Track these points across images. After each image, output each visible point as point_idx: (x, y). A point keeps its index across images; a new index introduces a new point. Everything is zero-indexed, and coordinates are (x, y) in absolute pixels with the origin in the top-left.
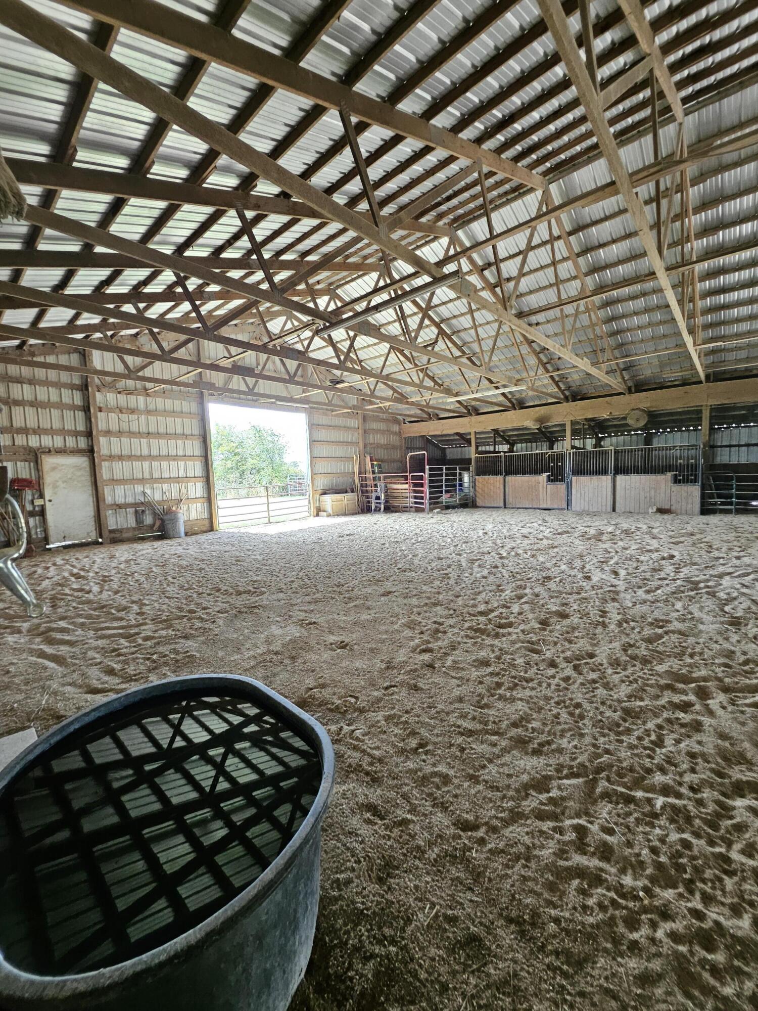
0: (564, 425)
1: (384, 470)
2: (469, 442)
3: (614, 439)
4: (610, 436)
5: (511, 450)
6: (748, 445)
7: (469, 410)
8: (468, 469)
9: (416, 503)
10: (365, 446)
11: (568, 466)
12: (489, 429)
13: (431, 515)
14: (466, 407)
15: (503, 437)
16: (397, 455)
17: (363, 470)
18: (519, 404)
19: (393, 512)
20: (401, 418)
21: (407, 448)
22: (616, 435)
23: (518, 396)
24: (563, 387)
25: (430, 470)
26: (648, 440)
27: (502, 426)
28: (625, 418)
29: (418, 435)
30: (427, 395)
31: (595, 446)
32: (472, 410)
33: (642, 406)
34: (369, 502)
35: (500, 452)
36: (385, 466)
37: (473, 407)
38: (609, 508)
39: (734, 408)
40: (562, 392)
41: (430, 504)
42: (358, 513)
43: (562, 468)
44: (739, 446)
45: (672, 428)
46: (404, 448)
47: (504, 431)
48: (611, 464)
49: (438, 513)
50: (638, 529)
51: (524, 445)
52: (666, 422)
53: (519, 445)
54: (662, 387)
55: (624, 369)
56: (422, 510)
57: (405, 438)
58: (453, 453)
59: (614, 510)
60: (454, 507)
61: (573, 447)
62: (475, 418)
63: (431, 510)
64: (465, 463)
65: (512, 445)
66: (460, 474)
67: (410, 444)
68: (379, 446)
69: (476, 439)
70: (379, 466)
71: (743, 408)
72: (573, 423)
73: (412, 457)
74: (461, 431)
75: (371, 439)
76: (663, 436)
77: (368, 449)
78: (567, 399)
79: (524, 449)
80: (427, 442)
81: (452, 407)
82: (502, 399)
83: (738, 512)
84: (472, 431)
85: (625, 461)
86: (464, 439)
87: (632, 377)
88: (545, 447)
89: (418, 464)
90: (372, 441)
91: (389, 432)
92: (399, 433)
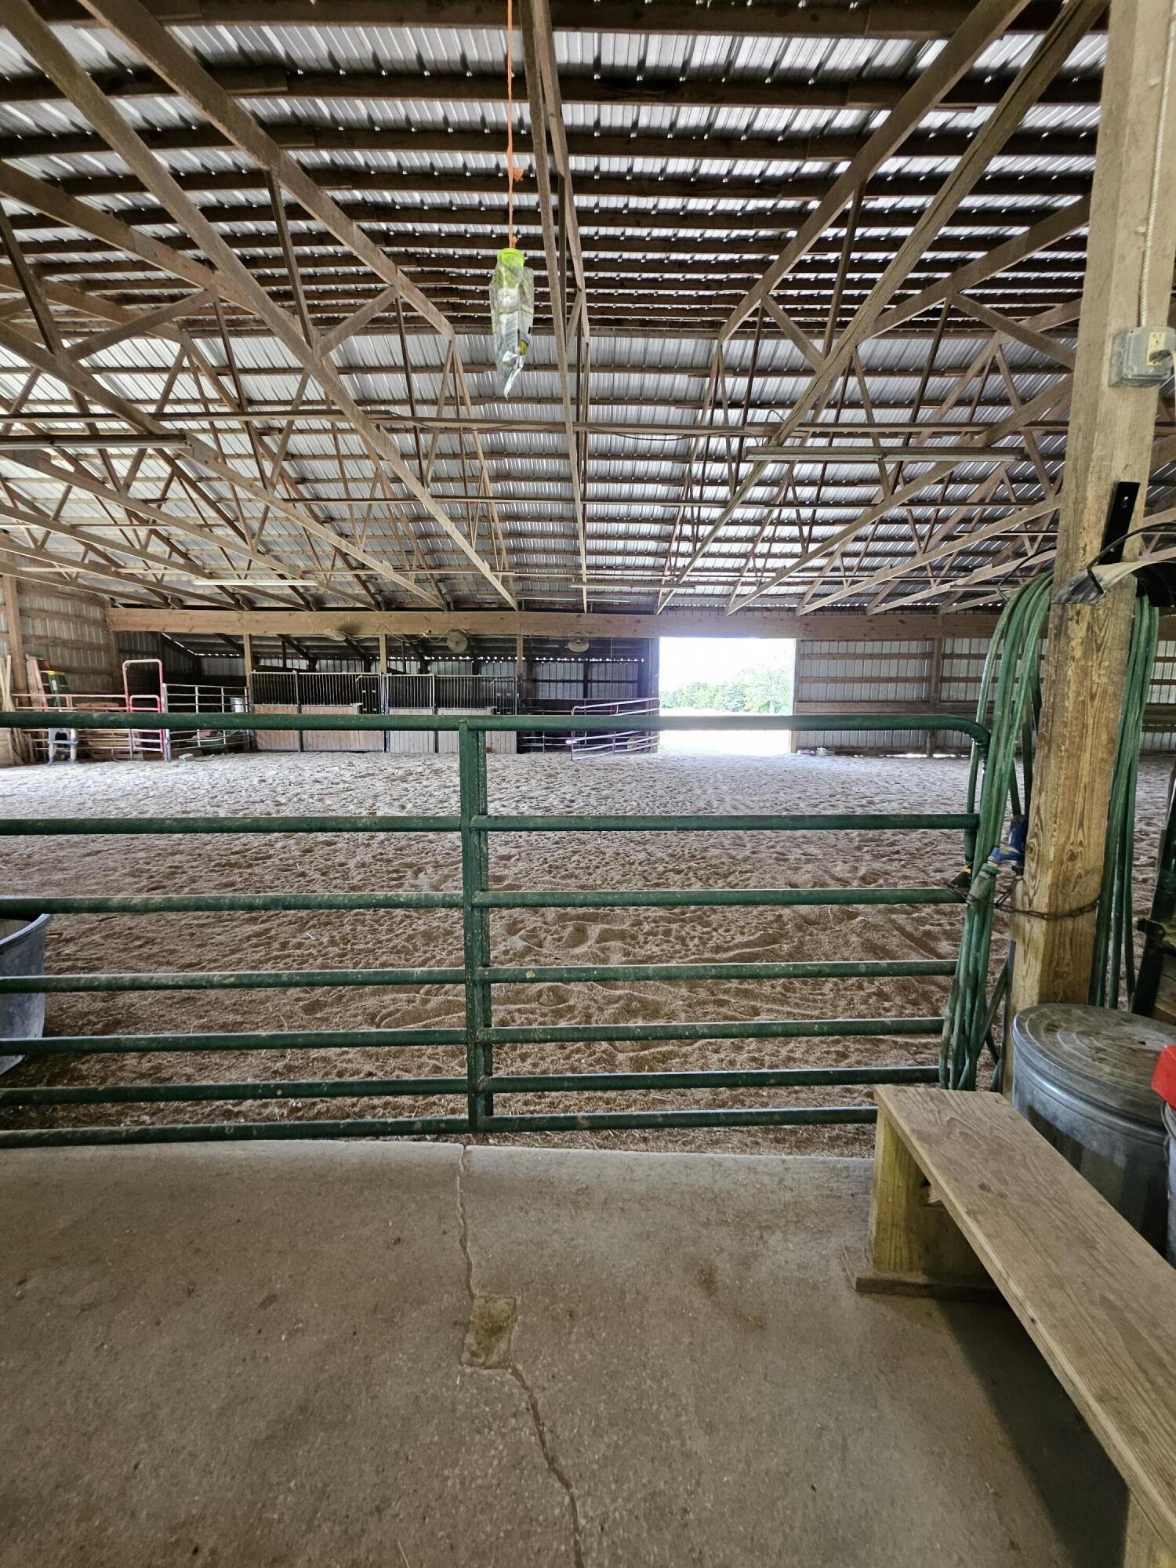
0: (377, 640)
1: (70, 687)
2: (241, 649)
3: (442, 664)
4: (437, 660)
5: (311, 668)
6: (563, 681)
7: (237, 601)
8: (240, 694)
9: (145, 745)
10: (25, 640)
11: (384, 696)
12: (273, 633)
13: (175, 763)
14: (232, 595)
15: (295, 647)
16: (102, 661)
17: (21, 684)
18: (316, 603)
19: (96, 761)
20: (106, 597)
21: (121, 651)
22: (444, 660)
23: (313, 591)
24: (373, 590)
25: (170, 690)
26: (476, 670)
27: (295, 633)
28: (444, 640)
29: (144, 629)
30: (158, 569)
31: (420, 671)
32: (244, 601)
33: (463, 627)
34: (39, 744)
35: (291, 670)
36: (74, 680)
37: (243, 596)
38: (432, 748)
39: (547, 641)
40: (372, 596)
41: (173, 746)
42: (16, 764)
43: (377, 697)
44: (556, 681)
45: (499, 657)
46: (114, 652)
47: (298, 639)
48: (432, 695)
49: (187, 760)
50: (449, 767)
51: (330, 662)
52: (493, 648)
53: (324, 662)
54: (480, 608)
55: (440, 581)
56: (158, 757)
57: (117, 634)
58: (214, 665)
59: (437, 751)
60: (218, 751)
61: (389, 670)
62: (248, 615)
63: (175, 756)
64: (235, 684)
65: (313, 661)
66: (227, 700)
67: (128, 644)
68: (56, 642)
69: (252, 646)
70: (61, 680)
71: (555, 642)
72: (388, 639)
73: (131, 667)
74: (228, 632)
75: (38, 628)
76: (490, 666)
77: (33, 645)
78: (378, 606)
79: (331, 668)
80: (162, 643)
81: (207, 592)
82: (290, 591)
83: (548, 749)
84: (245, 633)
85: (448, 691)
86: (232, 644)
87: (451, 591)
88: (359, 668)
89: (145, 681)
90: (39, 632)
91: (79, 618)
92: (103, 624)
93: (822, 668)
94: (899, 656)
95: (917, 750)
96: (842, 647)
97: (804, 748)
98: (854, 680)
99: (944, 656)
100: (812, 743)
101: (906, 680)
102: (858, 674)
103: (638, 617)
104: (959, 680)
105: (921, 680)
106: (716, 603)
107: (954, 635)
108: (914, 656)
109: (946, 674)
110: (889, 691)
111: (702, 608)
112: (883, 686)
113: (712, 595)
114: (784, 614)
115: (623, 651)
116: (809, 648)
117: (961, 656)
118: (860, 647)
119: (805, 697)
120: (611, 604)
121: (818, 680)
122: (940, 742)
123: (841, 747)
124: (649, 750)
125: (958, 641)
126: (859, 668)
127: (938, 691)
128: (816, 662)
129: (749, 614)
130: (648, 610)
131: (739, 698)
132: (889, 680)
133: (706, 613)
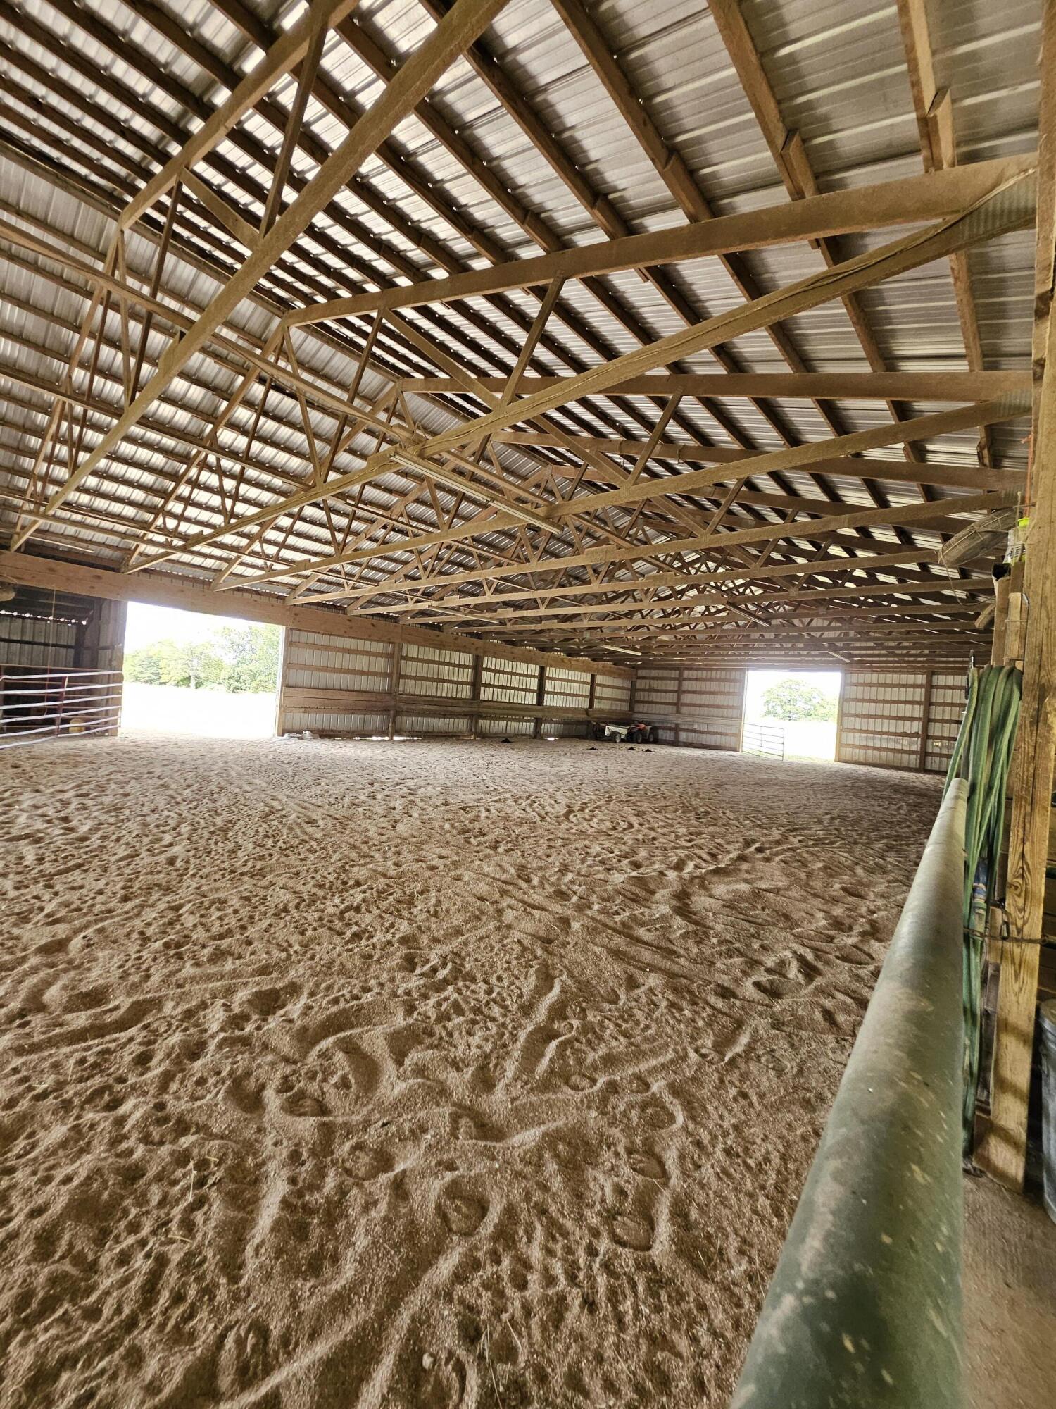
93: (307, 656)
94: (369, 653)
95: (382, 733)
96: (325, 640)
97: (290, 732)
98: (334, 670)
99: (403, 658)
100: (297, 726)
101: (375, 674)
102: (338, 665)
103: (99, 572)
104: (410, 677)
105: (385, 675)
106: (201, 575)
107: (409, 642)
108: (381, 655)
109: (403, 672)
110: (362, 683)
111: (185, 578)
112: (357, 677)
113: (200, 567)
114: (273, 601)
115: (67, 608)
116: (296, 636)
117: (412, 659)
118: (340, 642)
119: (292, 682)
120: (56, 549)
121: (304, 667)
122: (398, 727)
123: (323, 731)
124: (102, 734)
125: (411, 647)
126: (338, 660)
127: (398, 685)
128: (302, 651)
129: (238, 594)
130: (114, 566)
131: (154, 670)
132: (362, 673)
133: (188, 585)
